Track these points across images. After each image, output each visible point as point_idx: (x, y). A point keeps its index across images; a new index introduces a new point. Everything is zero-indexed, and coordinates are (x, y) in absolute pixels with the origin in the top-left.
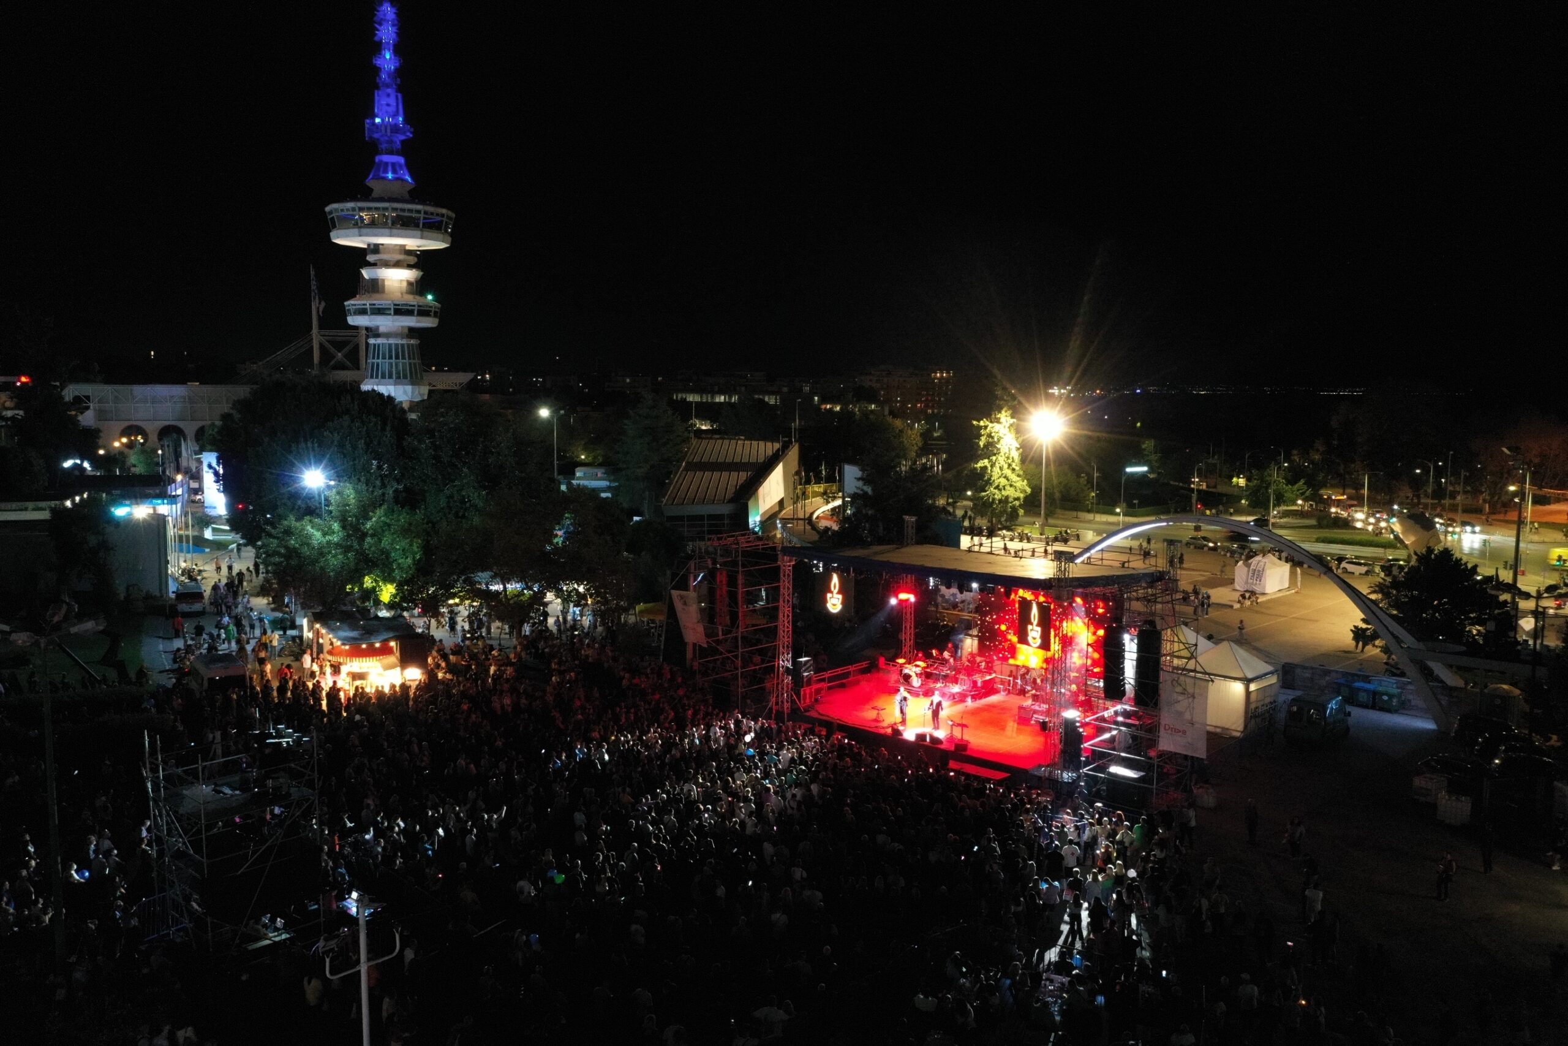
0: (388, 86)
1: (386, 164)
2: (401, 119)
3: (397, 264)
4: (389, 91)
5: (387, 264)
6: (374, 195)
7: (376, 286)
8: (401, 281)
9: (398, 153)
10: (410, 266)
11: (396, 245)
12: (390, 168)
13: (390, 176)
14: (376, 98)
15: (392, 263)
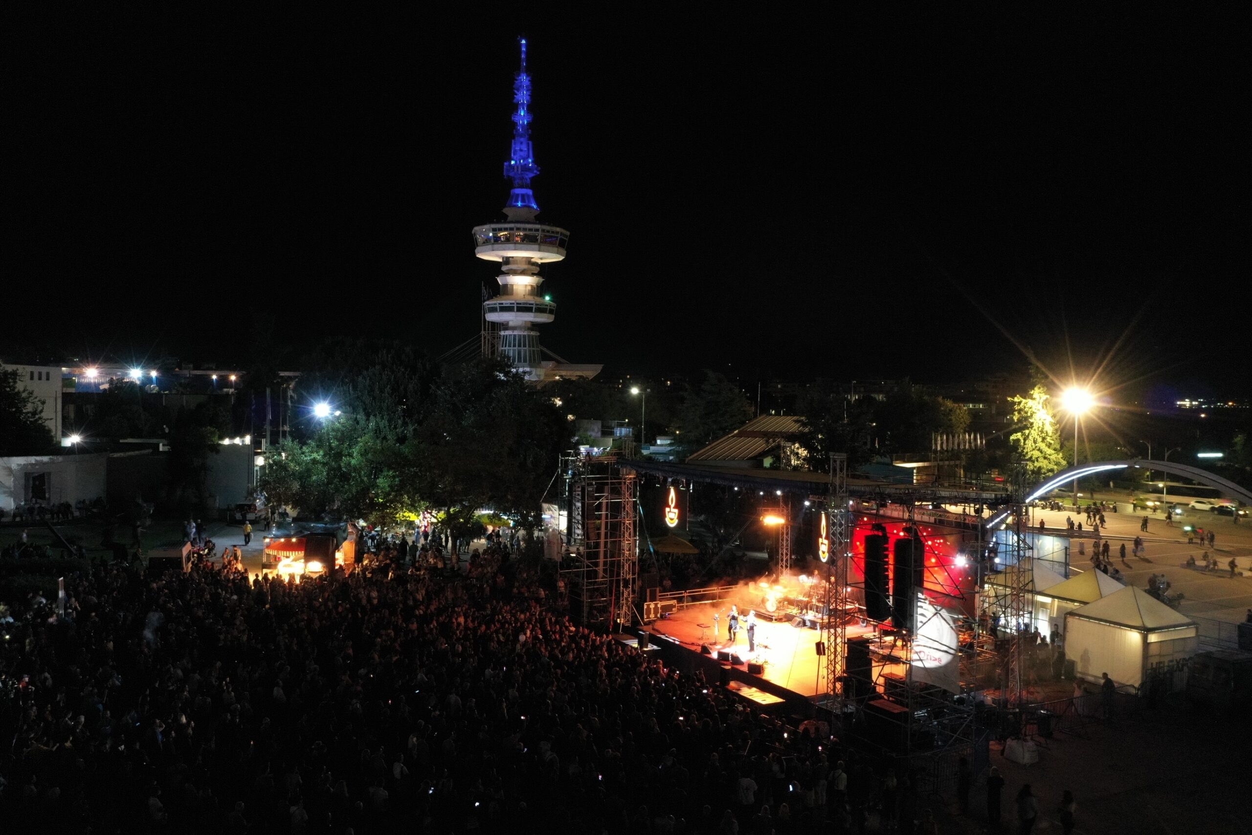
0: (521, 136)
1: (518, 195)
2: (530, 161)
3: (523, 273)
4: (522, 139)
5: (515, 272)
6: (509, 219)
7: (506, 290)
8: (526, 286)
9: (527, 187)
10: (533, 274)
11: (524, 257)
12: (520, 199)
13: (519, 204)
14: (513, 146)
15: (519, 272)
